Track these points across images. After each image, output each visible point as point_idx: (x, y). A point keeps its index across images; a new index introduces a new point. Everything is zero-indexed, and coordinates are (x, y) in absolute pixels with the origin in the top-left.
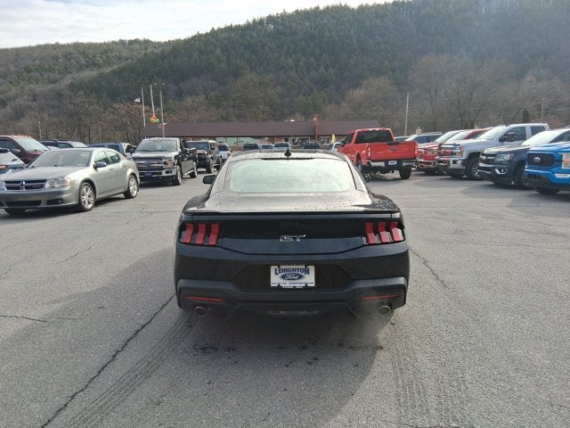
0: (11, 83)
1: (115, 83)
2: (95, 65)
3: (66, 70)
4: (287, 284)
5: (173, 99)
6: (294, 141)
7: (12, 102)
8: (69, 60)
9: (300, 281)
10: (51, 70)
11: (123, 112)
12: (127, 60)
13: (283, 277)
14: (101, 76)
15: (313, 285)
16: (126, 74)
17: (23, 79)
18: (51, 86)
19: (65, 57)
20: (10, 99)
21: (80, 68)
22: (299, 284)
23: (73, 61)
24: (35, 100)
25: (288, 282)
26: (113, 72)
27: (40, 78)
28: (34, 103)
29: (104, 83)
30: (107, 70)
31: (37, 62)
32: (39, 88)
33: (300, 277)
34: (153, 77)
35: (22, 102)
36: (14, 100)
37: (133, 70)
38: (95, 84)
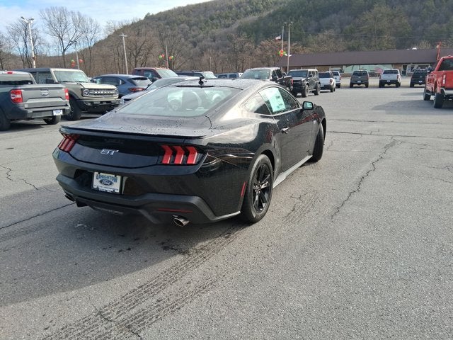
0: (201, 29)
1: (269, 24)
2: (257, 10)
3: (237, 17)
4: (103, 188)
5: (312, 35)
6: (412, 68)
7: (200, 43)
8: (240, 8)
9: (111, 187)
10: (227, 17)
11: (268, 48)
12: (281, 4)
13: (101, 182)
14: (260, 19)
15: (118, 191)
16: (279, 16)
17: (208, 26)
18: (225, 29)
19: (237, 6)
20: (200, 41)
21: (247, 14)
22: (109, 189)
23: (242, 9)
24: (214, 41)
25: (104, 186)
26: (270, 15)
27: (219, 24)
28: (213, 43)
29: (262, 25)
30: (265, 14)
31: (218, 11)
32: (218, 32)
33: (111, 184)
34: (299, 16)
35: (206, 43)
36: (201, 41)
37: (284, 12)
38: (255, 26)
